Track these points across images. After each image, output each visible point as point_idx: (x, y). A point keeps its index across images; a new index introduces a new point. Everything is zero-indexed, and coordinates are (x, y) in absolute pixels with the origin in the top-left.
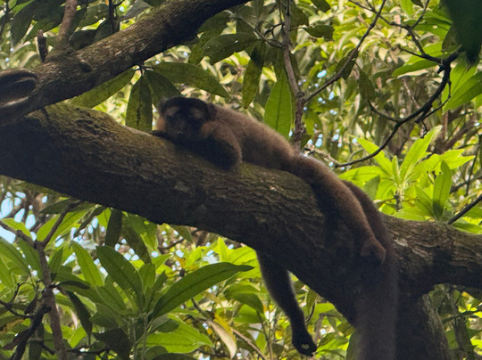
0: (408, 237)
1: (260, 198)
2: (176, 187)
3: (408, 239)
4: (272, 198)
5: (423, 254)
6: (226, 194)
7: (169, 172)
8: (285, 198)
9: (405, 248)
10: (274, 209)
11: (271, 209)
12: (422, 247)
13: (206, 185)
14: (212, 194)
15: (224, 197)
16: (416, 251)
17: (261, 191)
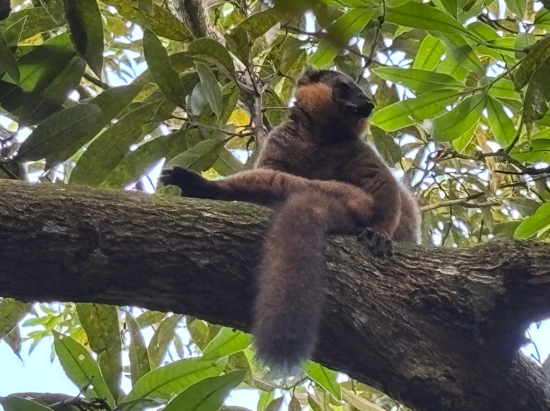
0: (457, 262)
1: (189, 229)
2: (45, 229)
3: (458, 266)
4: (209, 227)
5: (486, 279)
6: (130, 229)
7: (28, 210)
8: (230, 224)
9: (456, 277)
10: (217, 243)
11: (212, 243)
12: (481, 271)
13: (94, 220)
14: (108, 233)
15: (129, 234)
16: (473, 277)
17: (188, 220)
